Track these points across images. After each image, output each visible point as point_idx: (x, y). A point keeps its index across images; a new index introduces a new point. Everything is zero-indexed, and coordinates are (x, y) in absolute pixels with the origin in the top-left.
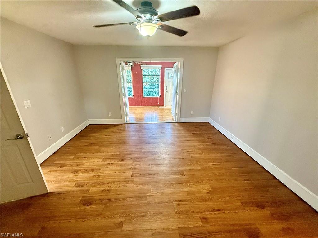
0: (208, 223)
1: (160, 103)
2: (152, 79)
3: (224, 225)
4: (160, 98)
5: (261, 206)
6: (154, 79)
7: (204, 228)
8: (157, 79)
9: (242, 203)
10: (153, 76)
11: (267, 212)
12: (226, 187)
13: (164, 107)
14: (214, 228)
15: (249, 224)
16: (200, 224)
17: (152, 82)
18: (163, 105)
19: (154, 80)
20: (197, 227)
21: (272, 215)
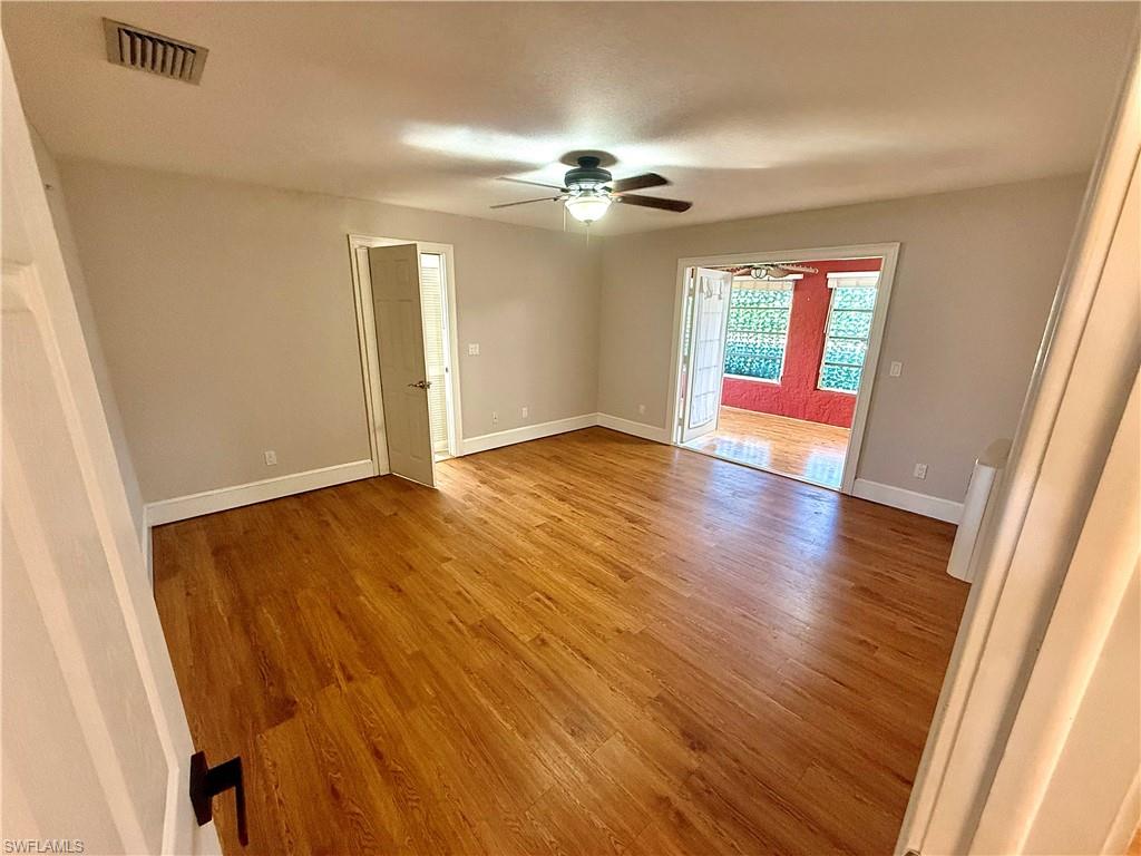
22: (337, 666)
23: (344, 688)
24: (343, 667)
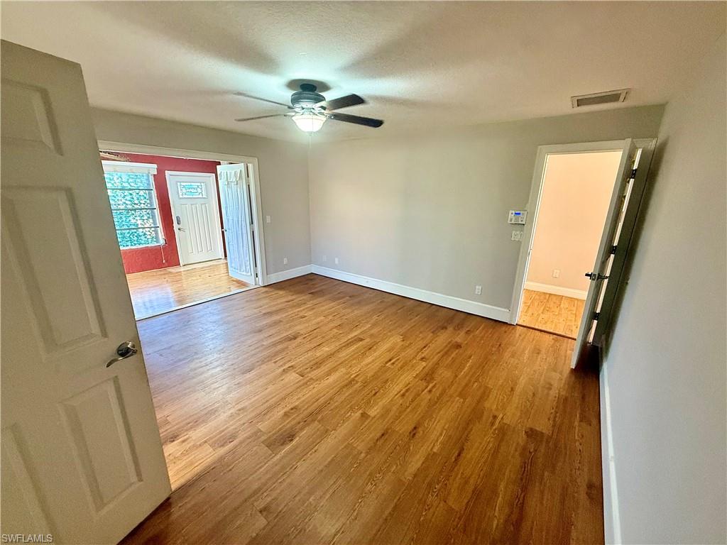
0: (428, 359)
1: (167, 261)
2: (128, 198)
3: (439, 353)
4: (164, 248)
5: (444, 328)
6: (135, 198)
7: (430, 364)
8: (142, 198)
9: (433, 332)
10: (131, 192)
11: (450, 329)
12: (411, 328)
13: (182, 269)
14: (436, 359)
15: (450, 342)
16: (424, 364)
17: (130, 207)
18: (177, 263)
19: (136, 202)
20: (425, 367)
21: (454, 329)
22: (494, 428)
23: (501, 416)
24: (492, 424)
